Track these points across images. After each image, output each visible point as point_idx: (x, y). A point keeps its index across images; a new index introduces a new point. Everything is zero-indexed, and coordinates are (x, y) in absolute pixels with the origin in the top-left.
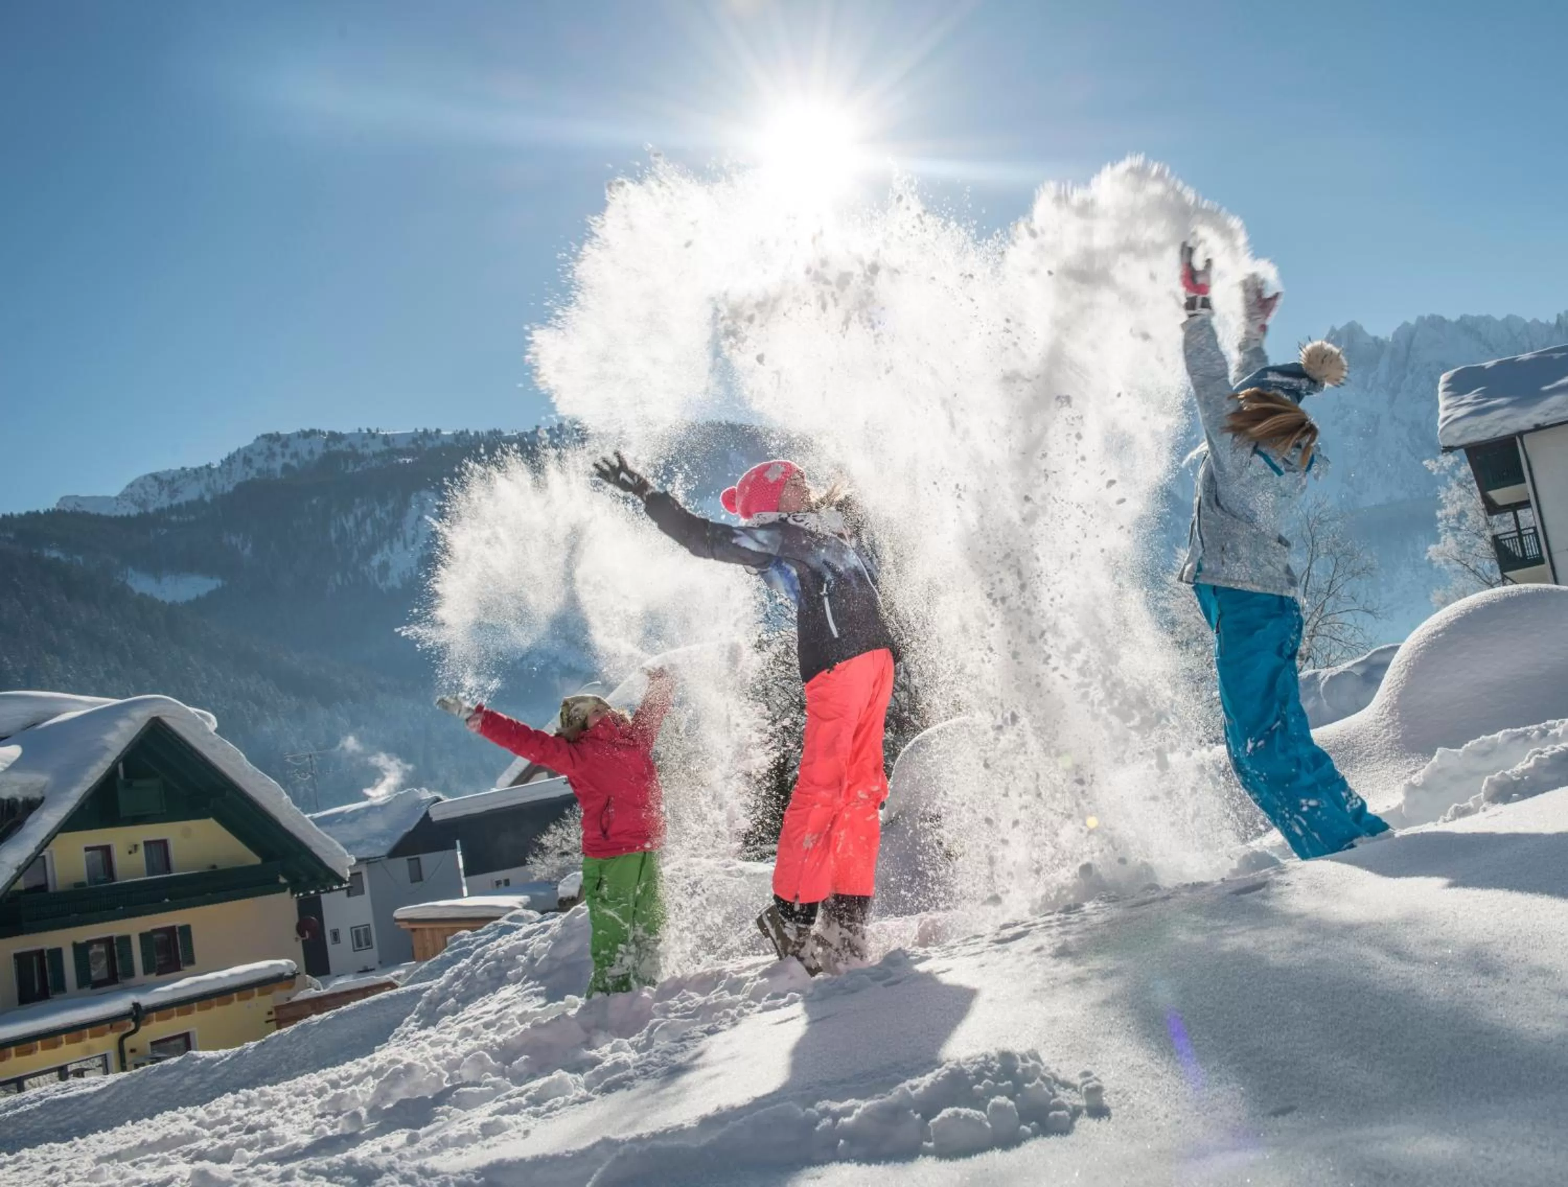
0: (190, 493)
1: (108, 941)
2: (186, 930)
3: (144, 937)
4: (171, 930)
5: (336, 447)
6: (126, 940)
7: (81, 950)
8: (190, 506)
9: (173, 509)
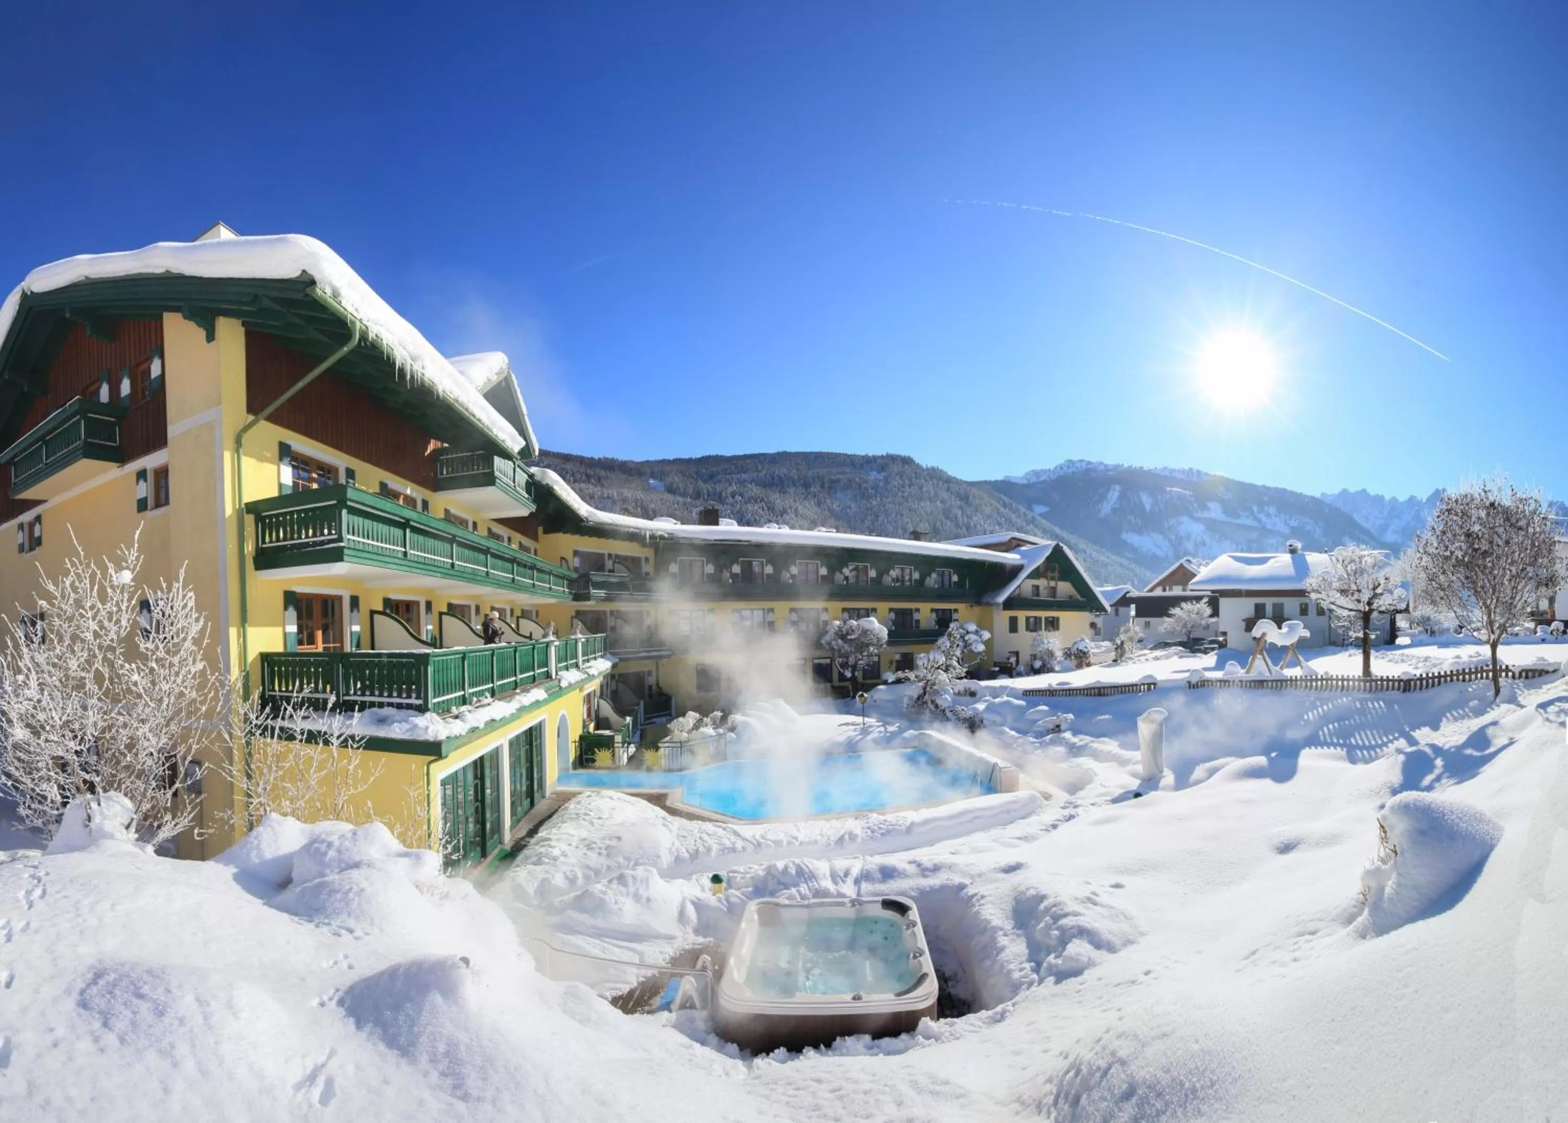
0: (1043, 478)
1: (1036, 618)
2: (1058, 619)
3: (1046, 618)
4: (1053, 618)
5: (1089, 466)
6: (1040, 618)
7: (1028, 618)
8: (1044, 481)
9: (1038, 483)
